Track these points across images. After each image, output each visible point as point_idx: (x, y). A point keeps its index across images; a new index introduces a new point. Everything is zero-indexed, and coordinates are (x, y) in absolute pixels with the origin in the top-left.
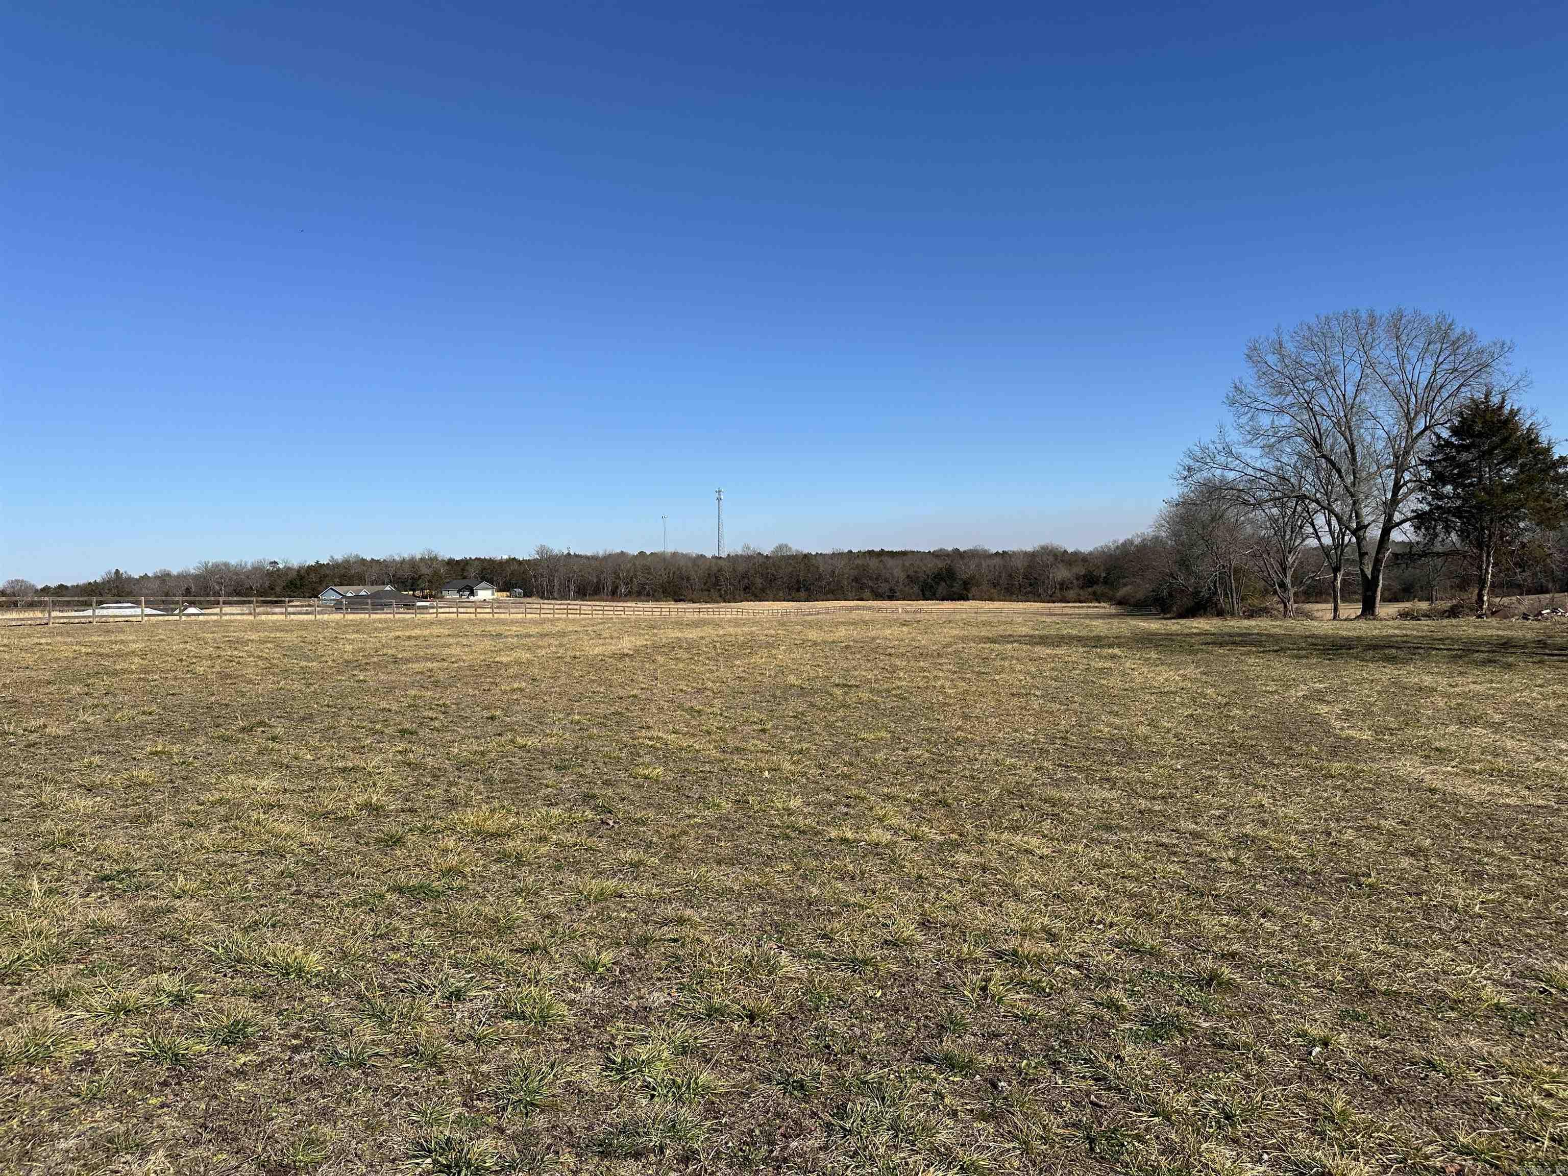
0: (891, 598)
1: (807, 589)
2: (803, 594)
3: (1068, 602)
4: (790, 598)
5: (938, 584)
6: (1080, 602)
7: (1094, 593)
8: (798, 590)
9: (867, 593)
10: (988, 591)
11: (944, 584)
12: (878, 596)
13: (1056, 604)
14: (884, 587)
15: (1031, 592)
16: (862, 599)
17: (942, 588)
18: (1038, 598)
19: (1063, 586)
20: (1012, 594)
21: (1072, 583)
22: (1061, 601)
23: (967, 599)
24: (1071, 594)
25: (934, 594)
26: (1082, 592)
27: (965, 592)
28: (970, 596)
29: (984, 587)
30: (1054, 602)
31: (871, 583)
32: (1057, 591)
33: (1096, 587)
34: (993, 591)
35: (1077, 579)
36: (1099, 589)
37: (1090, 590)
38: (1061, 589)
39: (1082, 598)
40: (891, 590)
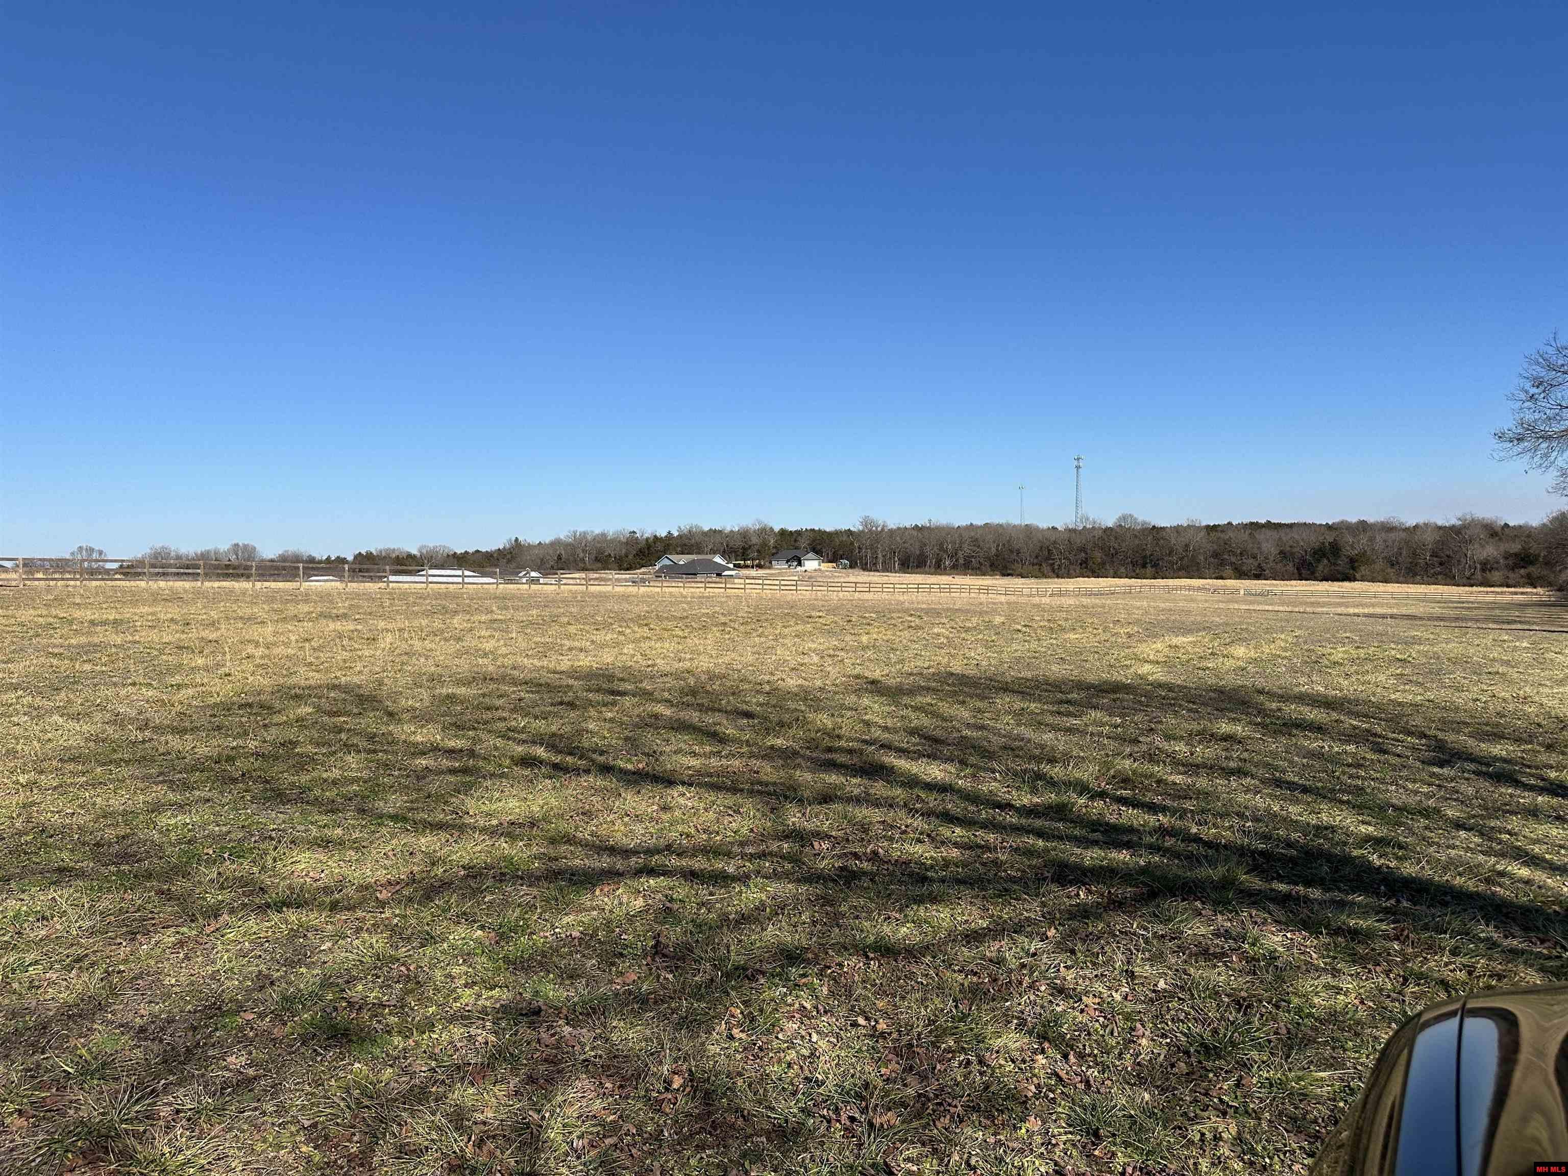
0: (1257, 577)
1: (1155, 566)
2: (1149, 570)
3: (1492, 586)
4: (1133, 574)
5: (1319, 561)
6: (1508, 586)
7: (1529, 576)
8: (1144, 566)
9: (1228, 570)
10: (1383, 571)
11: (1326, 561)
12: (1241, 574)
13: (1475, 589)
14: (1250, 564)
15: (1440, 573)
16: (1222, 578)
17: (1323, 566)
18: (1450, 580)
19: (1486, 566)
20: (1415, 574)
21: (1497, 563)
22: (1481, 584)
23: (1355, 580)
24: (1496, 576)
25: (1313, 573)
26: (1511, 575)
27: (1351, 572)
28: (1358, 576)
29: (1377, 567)
30: (1472, 586)
31: (1233, 559)
32: (1478, 572)
33: (1531, 569)
34: (1389, 570)
35: (1506, 558)
36: (1533, 570)
37: (1522, 571)
38: (1483, 570)
39: (1510, 582)
40: (1259, 566)
